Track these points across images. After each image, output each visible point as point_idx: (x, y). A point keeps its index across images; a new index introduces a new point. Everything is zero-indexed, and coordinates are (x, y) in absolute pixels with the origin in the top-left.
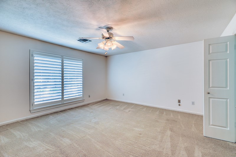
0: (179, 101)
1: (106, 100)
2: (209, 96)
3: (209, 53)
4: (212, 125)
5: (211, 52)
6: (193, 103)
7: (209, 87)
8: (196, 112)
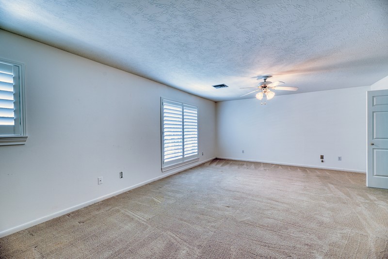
0: (322, 157)
1: (216, 159)
2: (373, 147)
3: (373, 105)
4: (376, 175)
5: (375, 104)
6: (340, 159)
7: (373, 138)
8: (343, 169)
